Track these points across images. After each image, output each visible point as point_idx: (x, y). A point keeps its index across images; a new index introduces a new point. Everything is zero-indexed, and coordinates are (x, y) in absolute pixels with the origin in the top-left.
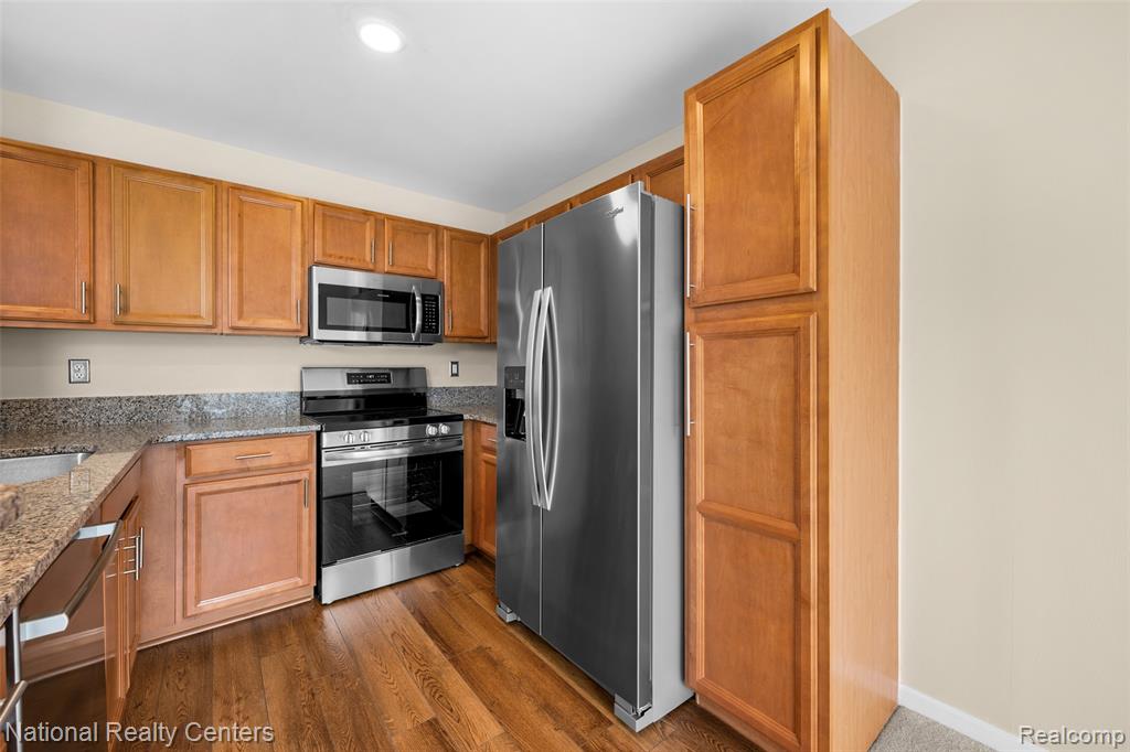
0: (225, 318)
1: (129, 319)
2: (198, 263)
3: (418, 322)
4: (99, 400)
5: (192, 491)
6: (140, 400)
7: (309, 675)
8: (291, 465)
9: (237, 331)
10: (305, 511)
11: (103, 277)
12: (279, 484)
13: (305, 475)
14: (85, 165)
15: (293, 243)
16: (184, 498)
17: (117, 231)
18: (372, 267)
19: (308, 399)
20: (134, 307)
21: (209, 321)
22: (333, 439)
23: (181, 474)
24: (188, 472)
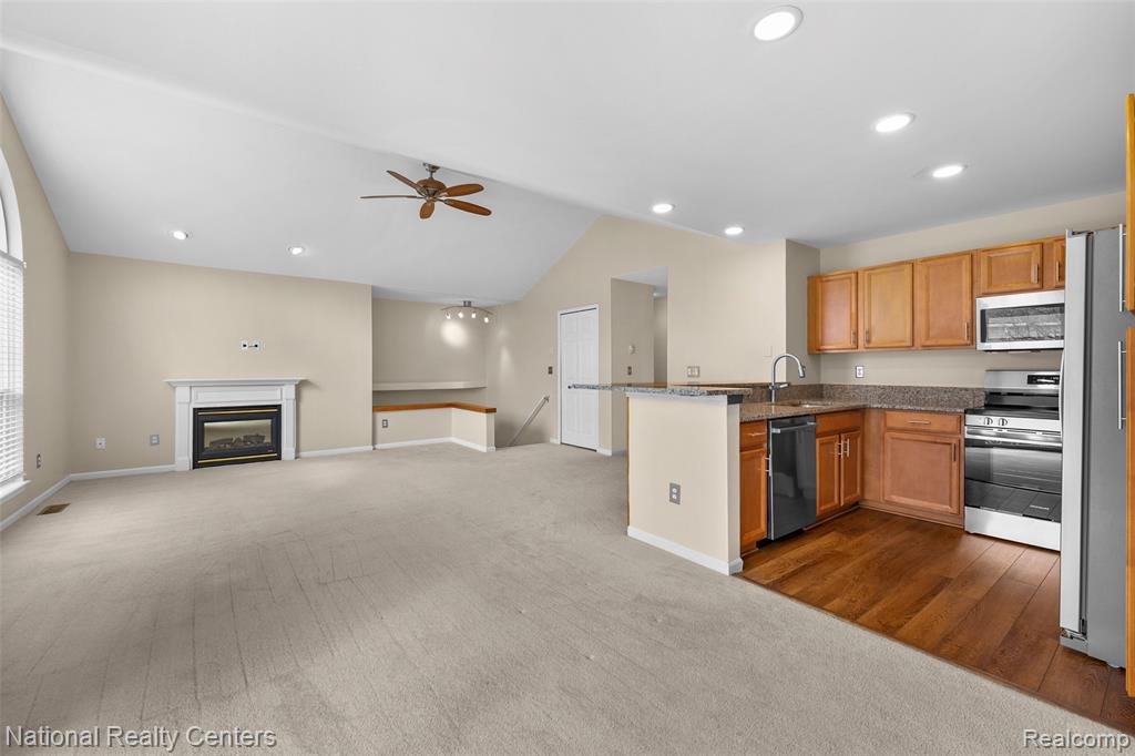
0: (918, 341)
1: (871, 345)
4: (867, 386)
6: (884, 388)
8: (944, 432)
9: (926, 347)
10: (955, 465)
11: (861, 326)
13: (954, 441)
14: (853, 275)
15: (964, 284)
16: (884, 438)
17: (866, 303)
18: (1038, 286)
19: (991, 393)
20: (874, 339)
21: (909, 344)
22: (973, 420)
23: (882, 426)
24: (885, 425)
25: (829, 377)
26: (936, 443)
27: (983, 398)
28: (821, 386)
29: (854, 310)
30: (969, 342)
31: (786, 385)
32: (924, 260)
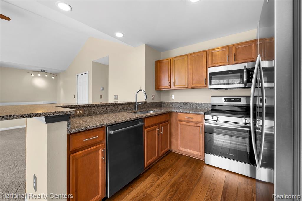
0: (190, 85)
1: (175, 87)
3: (245, 79)
4: (175, 102)
5: (179, 123)
6: (180, 103)
7: (187, 177)
8: (197, 122)
9: (193, 88)
10: (201, 135)
11: (172, 80)
13: (201, 126)
14: (169, 60)
15: (204, 63)
16: (177, 124)
18: (228, 63)
19: (213, 105)
20: (176, 85)
21: (187, 86)
22: (207, 117)
23: (177, 119)
24: (178, 119)
25: (164, 99)
26: (195, 126)
27: (210, 106)
28: (161, 102)
29: (169, 74)
30: (206, 85)
31: (142, 103)
32: (191, 54)
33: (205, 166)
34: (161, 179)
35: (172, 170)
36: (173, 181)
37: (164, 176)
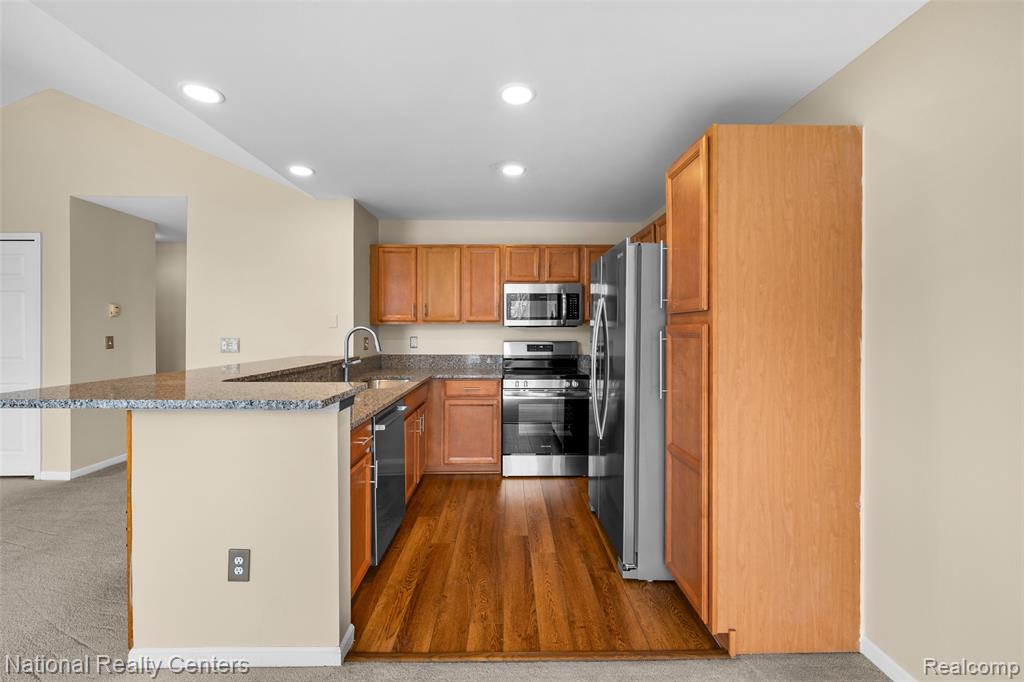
0: (464, 315)
1: (429, 318)
2: (453, 285)
3: (564, 312)
4: (420, 356)
5: (447, 403)
6: (434, 357)
8: (489, 396)
9: (469, 322)
10: (495, 422)
11: (420, 300)
12: (483, 405)
13: (495, 402)
14: (413, 250)
15: (495, 271)
16: (444, 405)
17: (424, 279)
18: (537, 280)
19: (506, 359)
20: (431, 313)
21: (457, 318)
22: (508, 383)
23: (443, 394)
24: (445, 393)
27: (501, 362)
28: (380, 357)
30: (499, 319)
31: (359, 361)
32: (470, 247)
33: (504, 481)
34: (442, 519)
35: (451, 502)
36: (465, 515)
37: (444, 513)
